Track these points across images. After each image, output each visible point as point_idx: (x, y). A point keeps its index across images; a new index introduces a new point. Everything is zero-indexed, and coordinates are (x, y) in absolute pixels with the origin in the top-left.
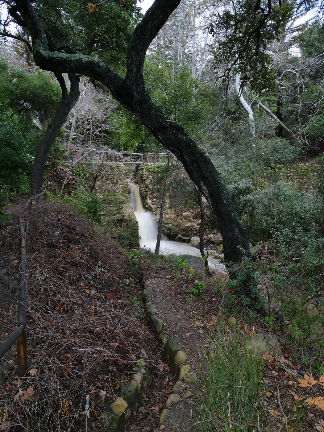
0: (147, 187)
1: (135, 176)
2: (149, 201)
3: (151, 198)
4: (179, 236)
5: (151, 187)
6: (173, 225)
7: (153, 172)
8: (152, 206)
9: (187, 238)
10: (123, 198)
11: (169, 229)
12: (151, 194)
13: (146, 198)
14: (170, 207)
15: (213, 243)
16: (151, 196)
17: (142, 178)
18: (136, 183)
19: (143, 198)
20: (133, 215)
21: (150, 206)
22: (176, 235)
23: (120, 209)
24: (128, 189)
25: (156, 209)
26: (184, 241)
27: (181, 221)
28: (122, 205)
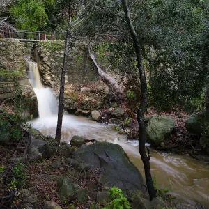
0: (45, 64)
1: (33, 54)
2: (48, 78)
3: (49, 75)
4: (79, 110)
5: (49, 64)
6: (72, 100)
7: (50, 49)
8: (52, 82)
9: (87, 112)
10: (21, 75)
11: (68, 104)
12: (49, 70)
13: (45, 74)
14: (69, 83)
15: (115, 116)
16: (49, 72)
17: (39, 55)
18: (35, 61)
19: (42, 74)
20: (32, 91)
21: (49, 83)
22: (76, 109)
23: (17, 86)
24: (26, 66)
25: (55, 85)
26: (84, 115)
27: (80, 96)
28: (18, 82)
